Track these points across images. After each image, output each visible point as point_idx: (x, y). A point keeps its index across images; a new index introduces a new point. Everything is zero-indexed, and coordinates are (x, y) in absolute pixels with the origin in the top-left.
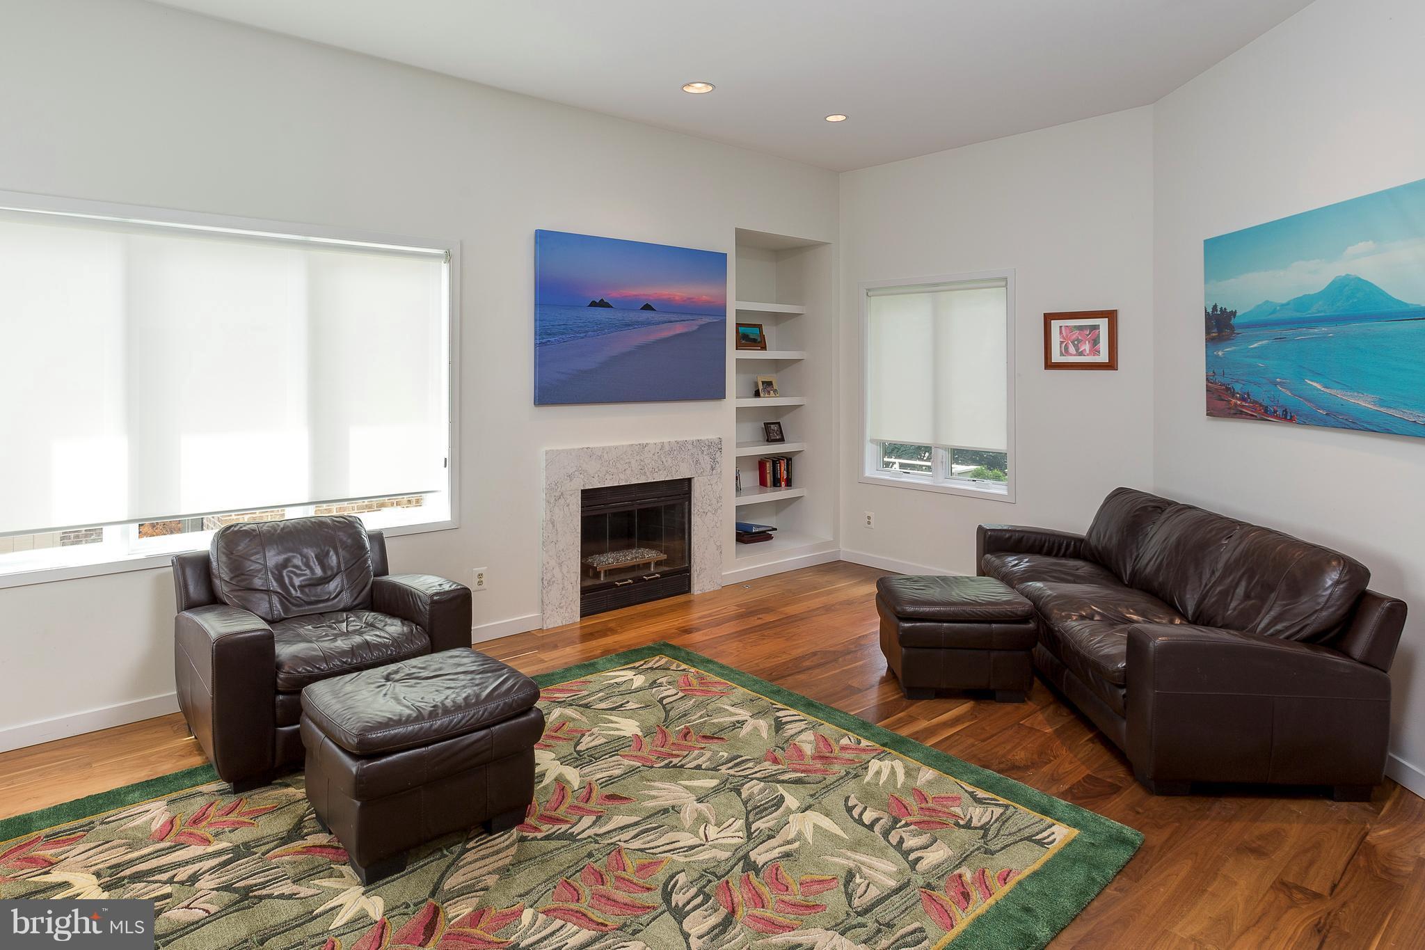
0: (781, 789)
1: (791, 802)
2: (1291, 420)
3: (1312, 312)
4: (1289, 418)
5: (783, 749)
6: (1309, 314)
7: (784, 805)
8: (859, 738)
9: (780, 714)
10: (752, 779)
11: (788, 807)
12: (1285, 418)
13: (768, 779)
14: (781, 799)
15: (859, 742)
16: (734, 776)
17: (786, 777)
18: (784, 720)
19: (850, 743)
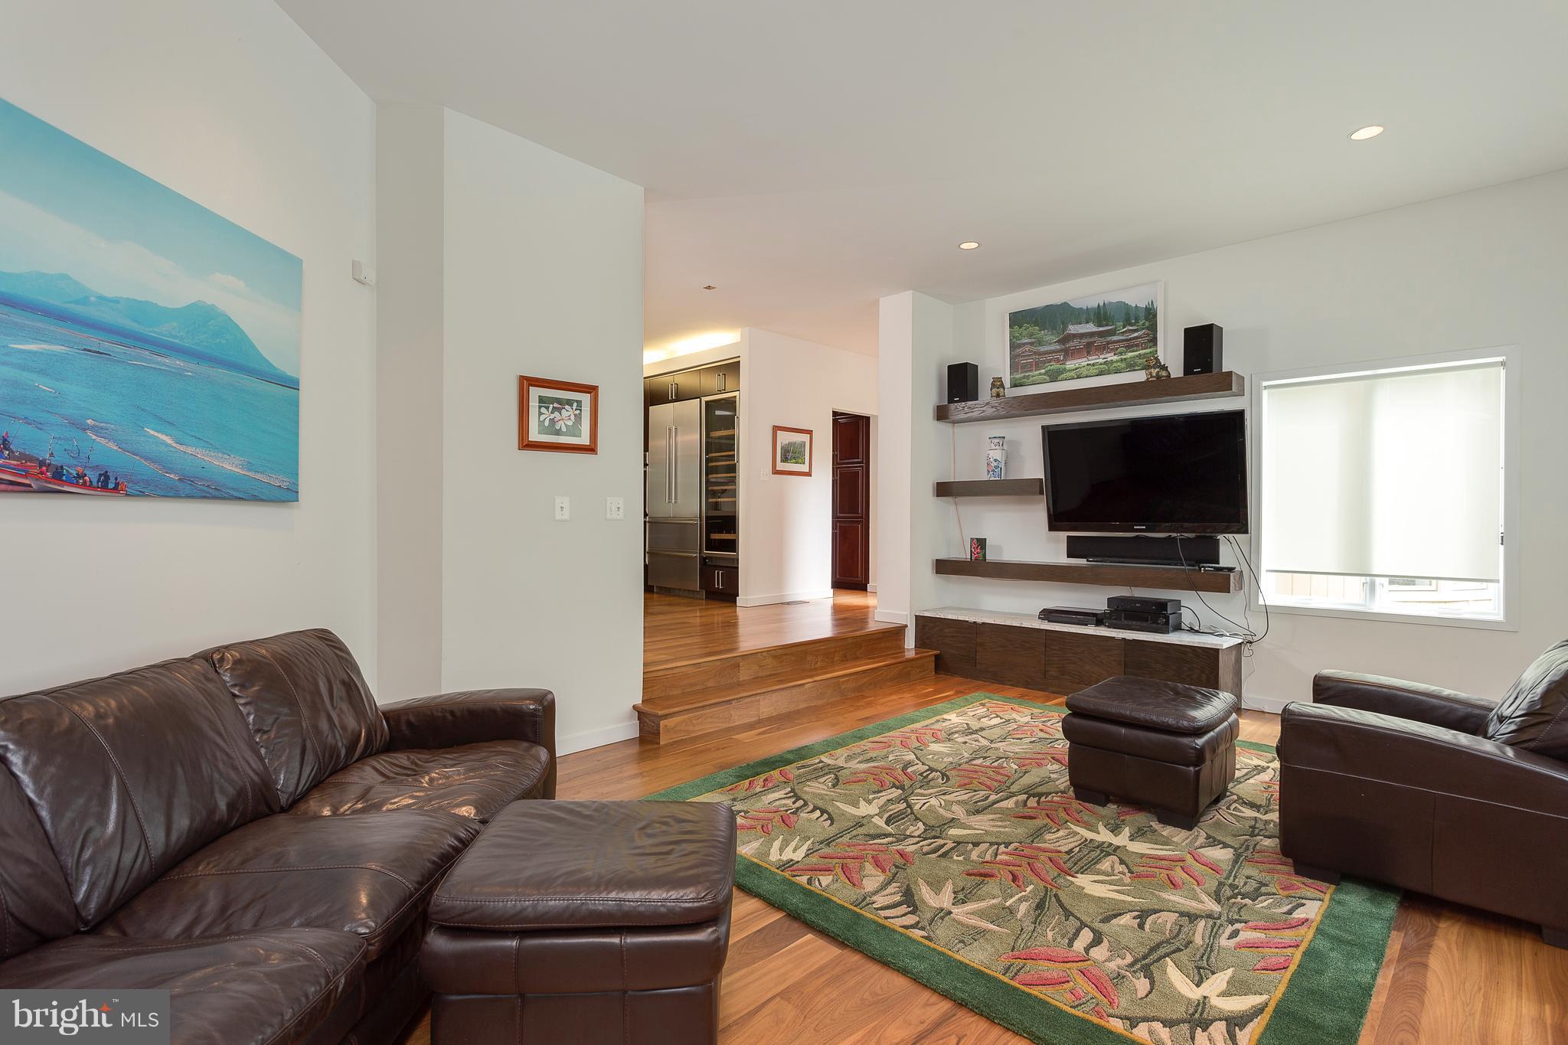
0: (889, 829)
1: (880, 822)
2: (116, 489)
3: (161, 331)
4: (111, 486)
5: (897, 867)
6: (156, 332)
7: (885, 819)
8: (809, 887)
9: (911, 920)
10: (919, 836)
11: (881, 818)
12: (104, 487)
13: (903, 837)
14: (887, 823)
15: (810, 881)
16: (935, 837)
17: (890, 839)
18: (903, 909)
19: (820, 878)
